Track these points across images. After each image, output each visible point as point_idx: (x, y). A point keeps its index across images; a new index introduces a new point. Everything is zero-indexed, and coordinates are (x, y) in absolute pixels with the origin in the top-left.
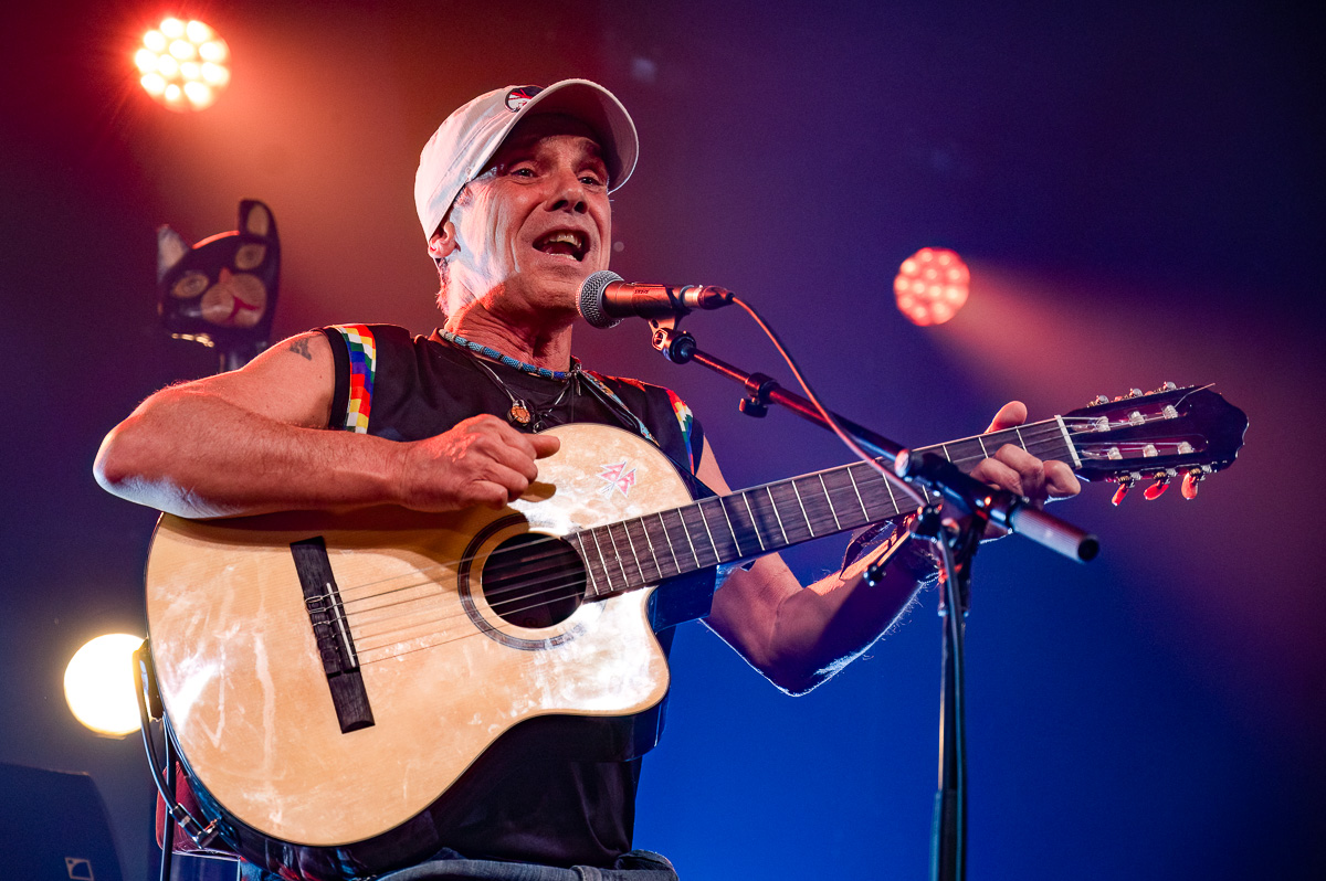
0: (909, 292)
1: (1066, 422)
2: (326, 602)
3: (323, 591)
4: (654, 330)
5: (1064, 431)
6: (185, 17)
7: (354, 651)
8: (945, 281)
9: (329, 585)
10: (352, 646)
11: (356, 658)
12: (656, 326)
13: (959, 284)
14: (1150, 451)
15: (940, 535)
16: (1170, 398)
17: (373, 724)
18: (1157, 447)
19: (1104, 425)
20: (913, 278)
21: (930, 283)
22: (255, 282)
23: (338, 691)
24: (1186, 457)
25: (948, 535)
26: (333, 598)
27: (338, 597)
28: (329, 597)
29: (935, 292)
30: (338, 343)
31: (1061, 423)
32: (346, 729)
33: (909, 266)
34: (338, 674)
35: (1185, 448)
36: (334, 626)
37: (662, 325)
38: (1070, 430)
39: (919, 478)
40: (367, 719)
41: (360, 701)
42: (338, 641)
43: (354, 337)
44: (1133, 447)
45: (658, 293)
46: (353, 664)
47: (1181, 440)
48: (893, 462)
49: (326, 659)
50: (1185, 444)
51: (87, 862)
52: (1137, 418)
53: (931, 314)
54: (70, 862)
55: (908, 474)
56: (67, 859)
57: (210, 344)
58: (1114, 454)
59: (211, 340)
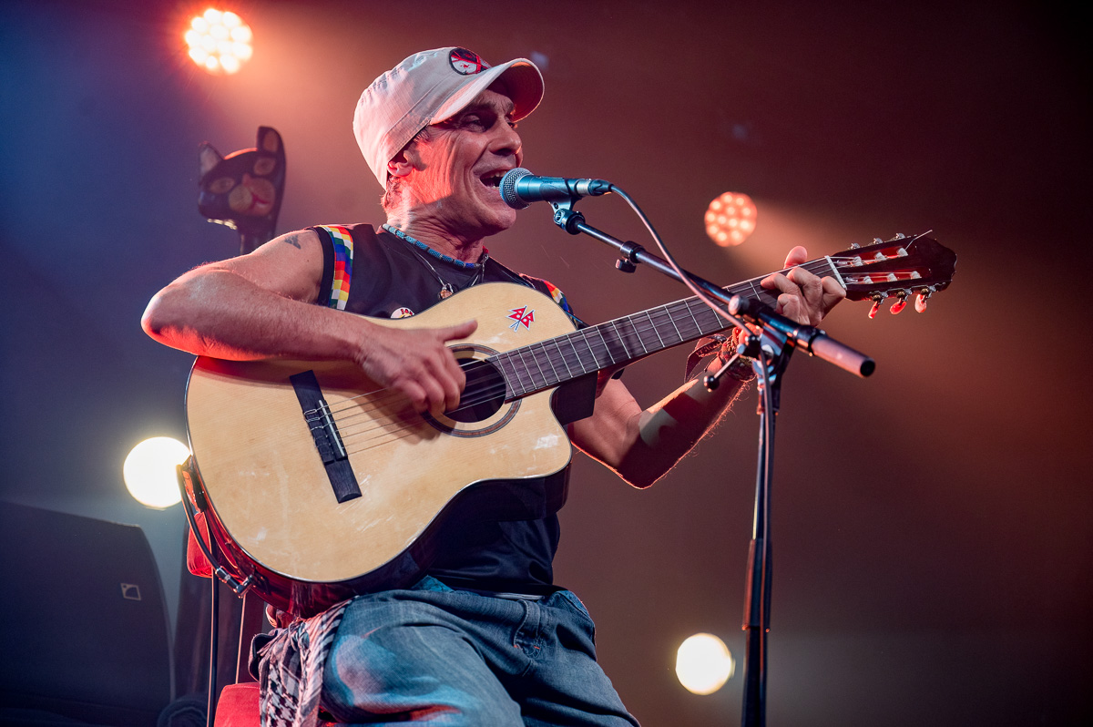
0: (715, 222)
1: (833, 260)
2: (320, 413)
3: (317, 406)
4: (555, 211)
5: (833, 266)
6: (222, 8)
7: (342, 445)
8: (740, 216)
9: (320, 401)
10: (341, 442)
11: (344, 450)
12: (557, 208)
13: (749, 219)
14: (892, 277)
15: (760, 356)
16: (902, 243)
17: (361, 495)
18: (896, 276)
19: (858, 261)
20: (719, 213)
21: (729, 217)
22: (267, 183)
23: (333, 474)
24: (916, 281)
25: (766, 356)
26: (324, 410)
27: (327, 409)
28: (321, 410)
29: (733, 223)
30: (325, 238)
31: (830, 261)
32: (341, 500)
33: (716, 205)
34: (332, 462)
35: (915, 275)
36: (327, 430)
37: (561, 206)
38: (836, 265)
39: (745, 316)
40: (356, 492)
41: (350, 479)
42: (330, 439)
43: (337, 234)
44: (880, 275)
45: (559, 185)
46: (343, 454)
47: (912, 271)
48: (727, 304)
49: (322, 451)
50: (916, 272)
51: (137, 587)
52: (880, 257)
53: (729, 238)
54: (125, 587)
55: (738, 313)
56: (122, 585)
57: (234, 228)
58: (868, 280)
59: (235, 225)
